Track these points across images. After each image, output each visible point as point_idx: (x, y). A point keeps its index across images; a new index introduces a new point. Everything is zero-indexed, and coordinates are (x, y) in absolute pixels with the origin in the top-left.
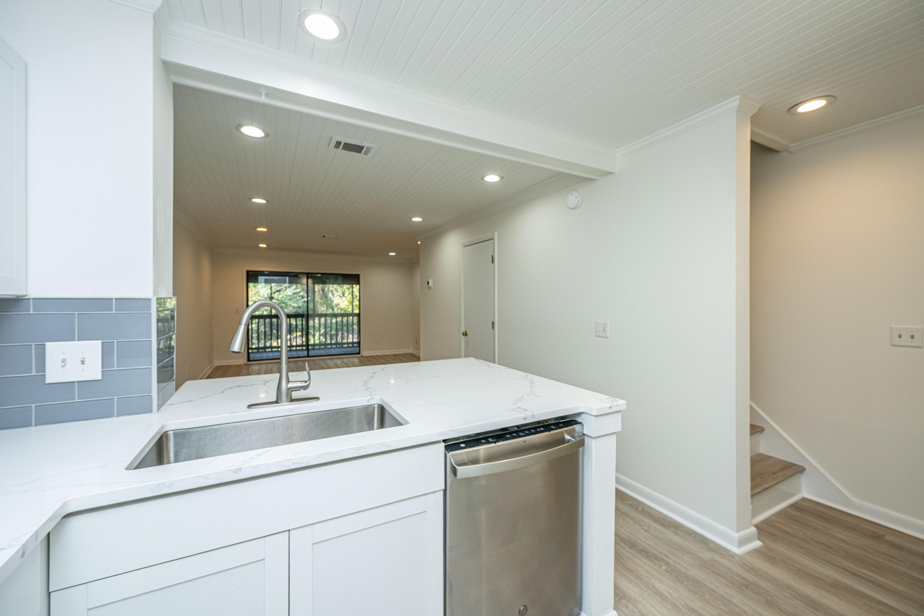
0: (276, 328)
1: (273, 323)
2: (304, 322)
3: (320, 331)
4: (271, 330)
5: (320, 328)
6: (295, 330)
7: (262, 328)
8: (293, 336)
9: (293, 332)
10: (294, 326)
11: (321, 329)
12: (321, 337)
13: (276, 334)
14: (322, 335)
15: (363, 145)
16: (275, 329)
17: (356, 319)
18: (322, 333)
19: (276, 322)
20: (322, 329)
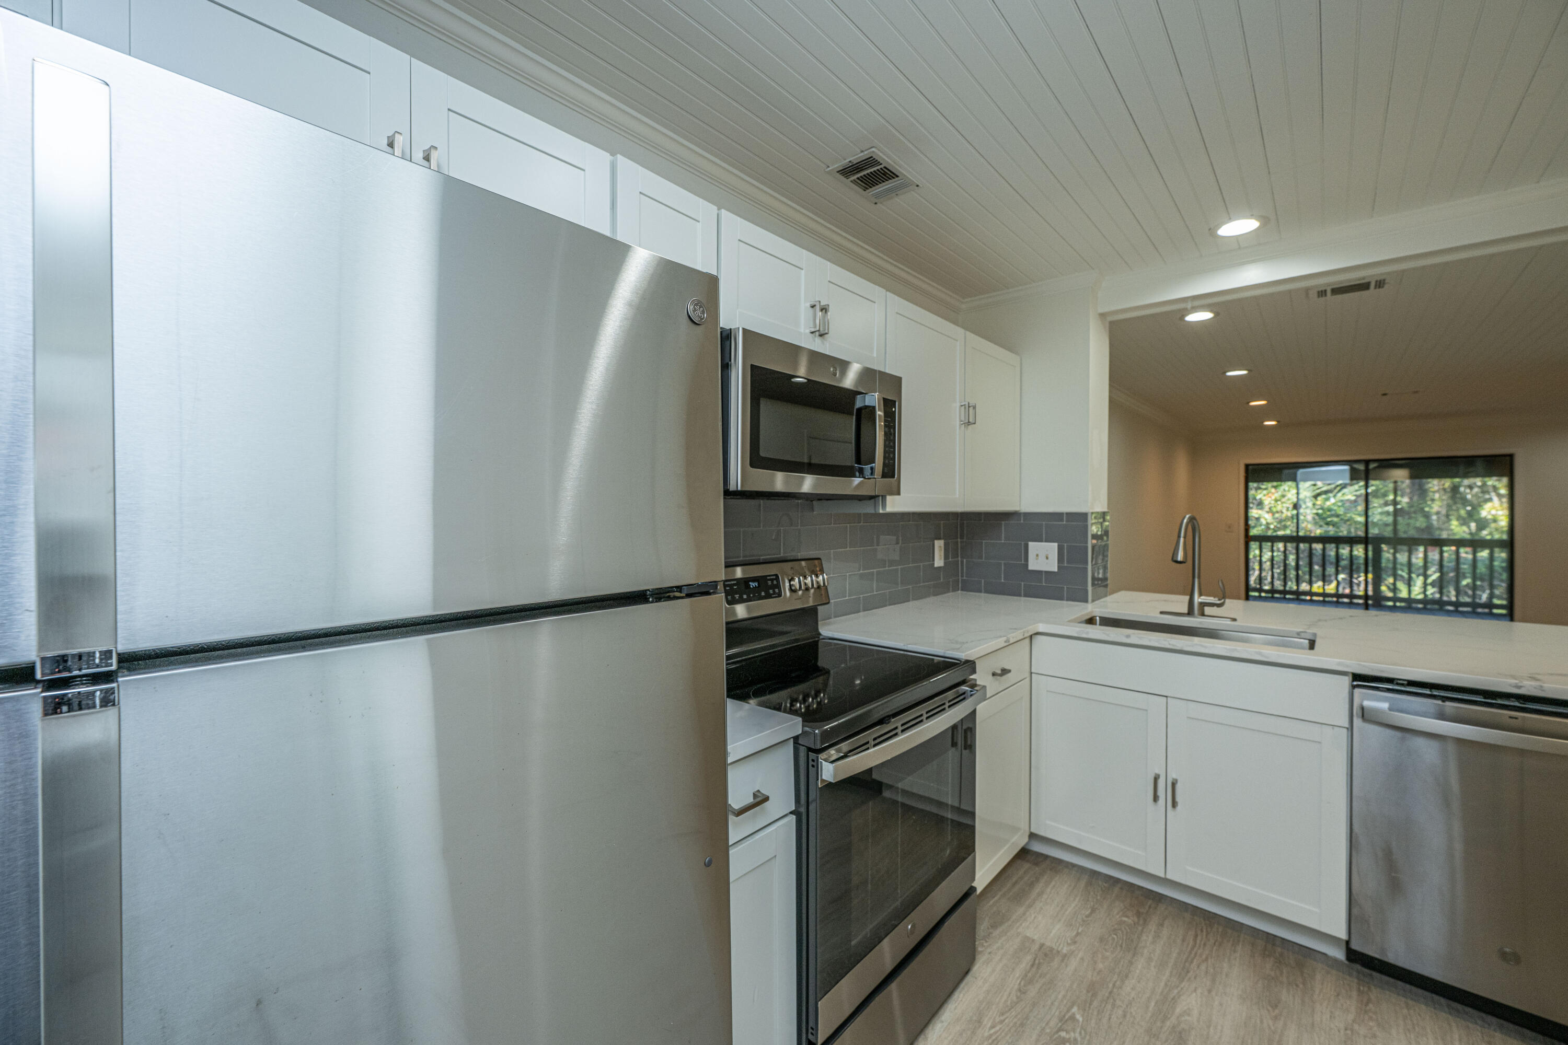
0: (1320, 562)
1: (1314, 552)
2: (1370, 554)
3: (1426, 577)
4: (1311, 565)
5: (1425, 567)
6: (1363, 567)
7: (1292, 558)
8: (1356, 579)
9: (1358, 571)
10: (1362, 561)
11: (1429, 572)
12: (1429, 587)
13: (1320, 573)
14: (1433, 584)
15: (1368, 281)
16: (1318, 564)
17: (1501, 555)
18: (1434, 581)
19: (1320, 552)
20: (1435, 572)
